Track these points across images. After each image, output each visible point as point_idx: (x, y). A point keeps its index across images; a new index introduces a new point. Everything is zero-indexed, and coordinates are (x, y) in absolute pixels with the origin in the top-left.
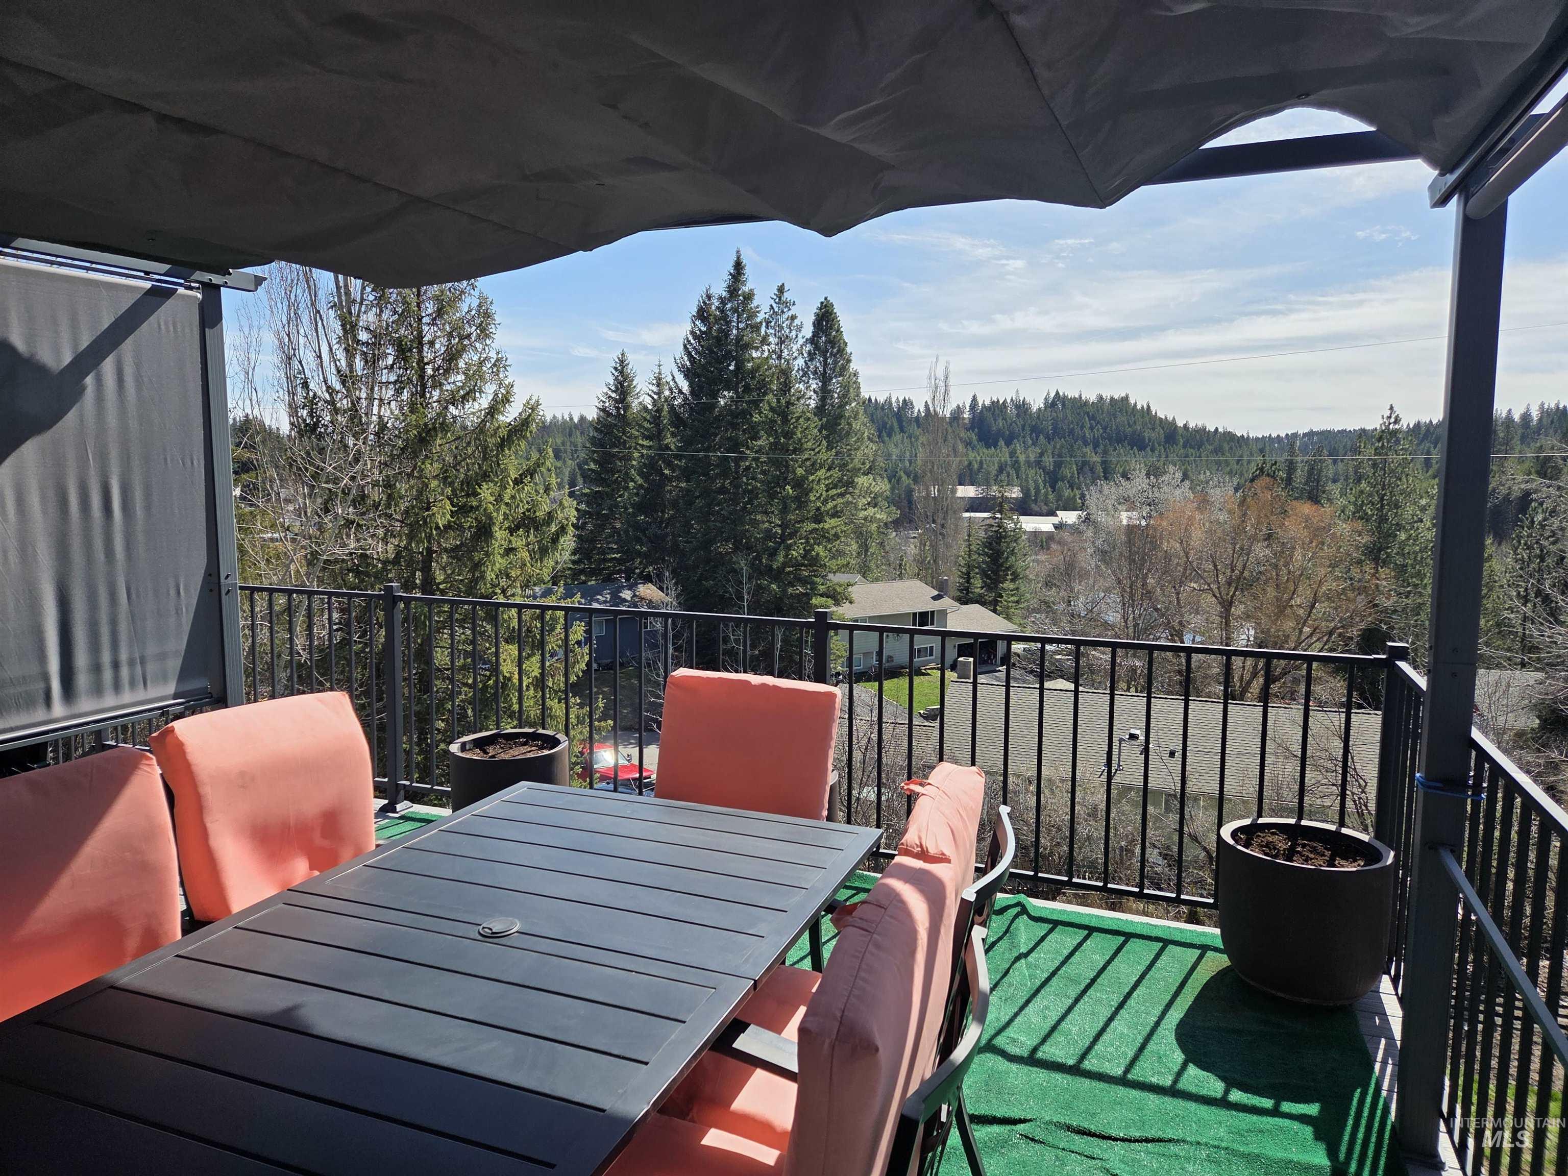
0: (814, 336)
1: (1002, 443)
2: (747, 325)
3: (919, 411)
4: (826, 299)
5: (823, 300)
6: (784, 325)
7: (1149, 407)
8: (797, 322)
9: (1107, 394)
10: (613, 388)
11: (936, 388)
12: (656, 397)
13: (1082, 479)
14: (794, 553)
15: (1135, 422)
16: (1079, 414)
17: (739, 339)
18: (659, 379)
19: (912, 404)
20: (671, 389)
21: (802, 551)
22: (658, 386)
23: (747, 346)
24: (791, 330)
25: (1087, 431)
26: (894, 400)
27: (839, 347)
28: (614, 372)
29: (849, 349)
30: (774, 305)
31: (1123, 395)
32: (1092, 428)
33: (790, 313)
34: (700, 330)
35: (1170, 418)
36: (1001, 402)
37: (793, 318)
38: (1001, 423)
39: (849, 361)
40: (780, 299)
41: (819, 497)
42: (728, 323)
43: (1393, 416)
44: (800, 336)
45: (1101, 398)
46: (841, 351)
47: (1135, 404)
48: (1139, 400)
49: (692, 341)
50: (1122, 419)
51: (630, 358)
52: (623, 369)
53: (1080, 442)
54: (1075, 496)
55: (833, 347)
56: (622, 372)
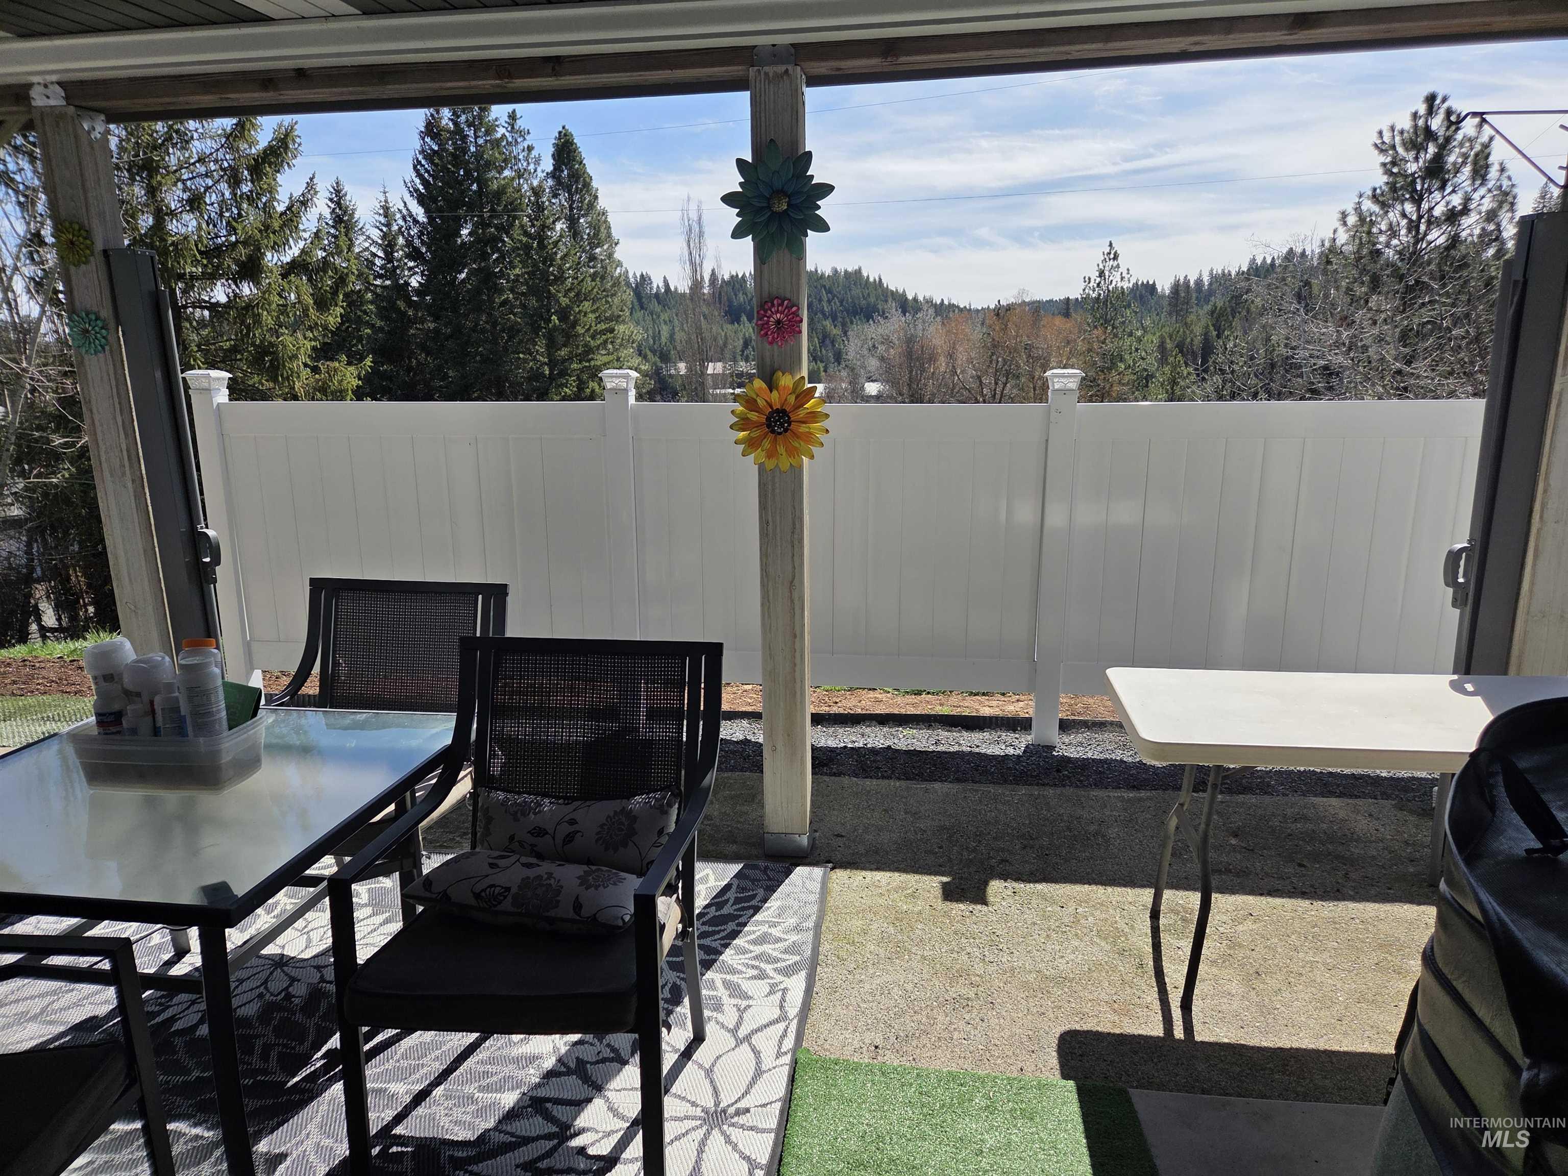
0: (555, 169)
1: (744, 318)
2: (486, 141)
3: (658, 286)
4: (564, 128)
5: (561, 129)
6: (521, 157)
7: (880, 280)
8: (534, 153)
9: (841, 268)
10: (330, 222)
11: (690, 230)
12: (385, 229)
13: (824, 351)
14: (567, 390)
15: (869, 294)
16: (816, 287)
17: (479, 155)
18: (386, 209)
19: (650, 279)
20: (404, 218)
21: (575, 389)
22: (386, 217)
23: (489, 165)
24: (528, 164)
25: (825, 304)
26: (631, 275)
27: (584, 180)
28: (330, 204)
29: (594, 184)
30: (507, 134)
31: (856, 267)
32: (829, 301)
33: (526, 144)
34: (432, 150)
35: (901, 291)
36: (740, 276)
37: (530, 149)
38: (741, 297)
39: (596, 197)
40: (513, 128)
41: (589, 329)
42: (464, 138)
43: (1113, 252)
44: (539, 169)
45: (835, 271)
46: (587, 185)
47: (868, 277)
48: (871, 273)
49: (423, 162)
50: (856, 292)
51: (347, 188)
52: (339, 199)
53: (820, 315)
54: (819, 369)
55: (577, 182)
56: (338, 204)
